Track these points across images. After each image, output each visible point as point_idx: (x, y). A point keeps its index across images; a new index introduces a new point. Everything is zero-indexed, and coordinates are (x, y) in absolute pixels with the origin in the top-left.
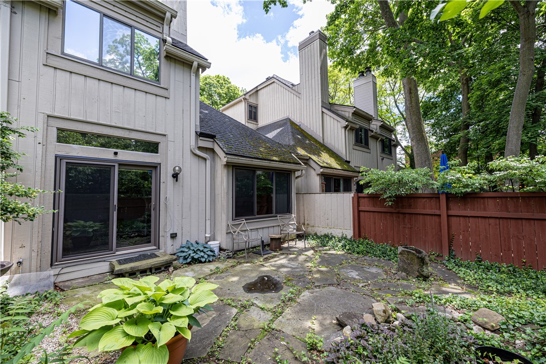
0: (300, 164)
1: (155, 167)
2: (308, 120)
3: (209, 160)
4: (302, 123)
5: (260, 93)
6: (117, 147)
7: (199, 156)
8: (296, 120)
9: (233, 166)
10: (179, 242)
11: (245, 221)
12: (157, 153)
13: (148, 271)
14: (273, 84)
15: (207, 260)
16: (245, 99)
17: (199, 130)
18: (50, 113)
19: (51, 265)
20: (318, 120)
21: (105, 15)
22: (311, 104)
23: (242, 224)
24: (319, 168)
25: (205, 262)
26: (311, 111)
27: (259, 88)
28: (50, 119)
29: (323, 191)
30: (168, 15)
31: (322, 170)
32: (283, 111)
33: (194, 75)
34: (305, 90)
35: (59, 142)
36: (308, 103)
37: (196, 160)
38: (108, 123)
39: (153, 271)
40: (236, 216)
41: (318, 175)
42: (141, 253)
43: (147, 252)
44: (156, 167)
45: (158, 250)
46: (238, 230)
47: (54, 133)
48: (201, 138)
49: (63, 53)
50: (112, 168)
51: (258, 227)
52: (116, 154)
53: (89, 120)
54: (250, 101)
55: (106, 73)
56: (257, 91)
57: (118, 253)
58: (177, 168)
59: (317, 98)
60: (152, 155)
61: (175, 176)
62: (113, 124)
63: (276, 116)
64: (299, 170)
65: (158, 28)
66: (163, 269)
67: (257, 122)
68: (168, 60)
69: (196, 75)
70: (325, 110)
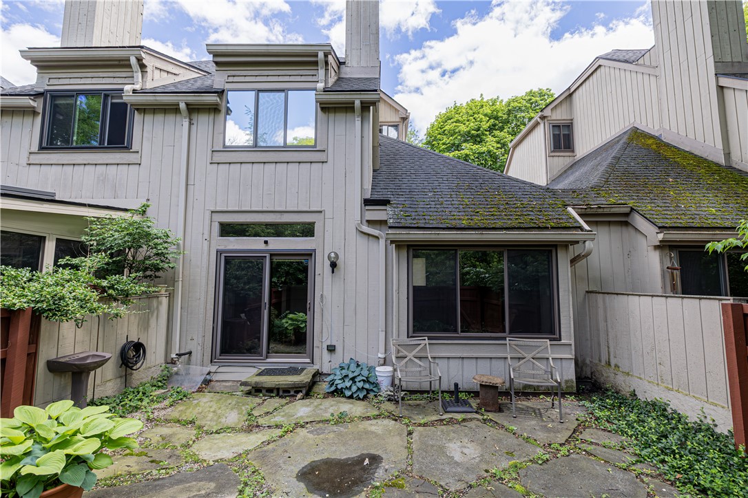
0: (581, 228)
1: (309, 254)
2: (681, 119)
3: (382, 238)
4: (664, 129)
5: (576, 96)
6: (268, 235)
7: (369, 235)
8: (651, 126)
9: (409, 247)
10: (338, 359)
11: (427, 341)
12: (313, 236)
13: (275, 391)
14: (598, 71)
15: (355, 396)
16: (543, 118)
17: (368, 196)
18: (213, 209)
19: (211, 362)
20: (706, 112)
21: (259, 91)
22: (685, 79)
23: (421, 346)
24: (654, 230)
25: (351, 397)
26: (687, 94)
27: (572, 90)
28: (213, 214)
29: (674, 288)
30: (321, 55)
31: (661, 236)
32: (621, 116)
33: (360, 119)
34: (667, 55)
35: (221, 236)
36: (677, 80)
37: (363, 241)
38: (260, 209)
39: (281, 393)
40: (414, 331)
41: (656, 247)
42: (292, 365)
43: (299, 365)
44: (311, 255)
45: (312, 365)
46: (410, 356)
47: (216, 228)
48: (367, 207)
49: (224, 146)
50: (264, 259)
51: (465, 355)
52: (266, 242)
53: (243, 209)
54: (554, 118)
55: (259, 153)
56: (571, 95)
57: (269, 360)
58: (333, 255)
59: (701, 60)
60: (306, 240)
61: (334, 265)
62: (265, 209)
63: (608, 131)
64: (577, 242)
65: (314, 77)
66: (292, 393)
67: (573, 151)
68: (325, 113)
69: (362, 118)
70: (724, 81)
